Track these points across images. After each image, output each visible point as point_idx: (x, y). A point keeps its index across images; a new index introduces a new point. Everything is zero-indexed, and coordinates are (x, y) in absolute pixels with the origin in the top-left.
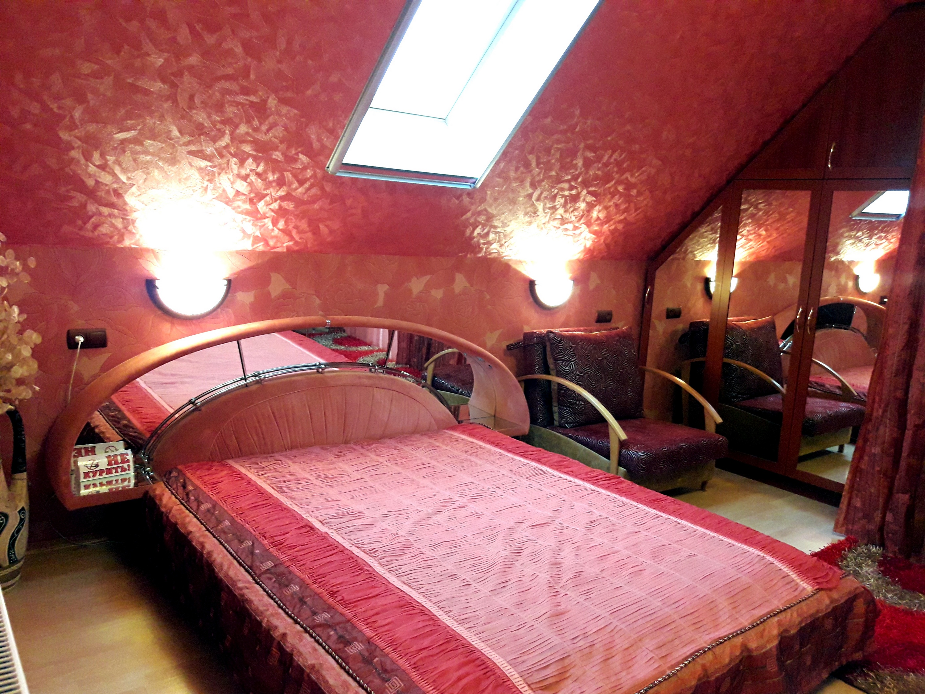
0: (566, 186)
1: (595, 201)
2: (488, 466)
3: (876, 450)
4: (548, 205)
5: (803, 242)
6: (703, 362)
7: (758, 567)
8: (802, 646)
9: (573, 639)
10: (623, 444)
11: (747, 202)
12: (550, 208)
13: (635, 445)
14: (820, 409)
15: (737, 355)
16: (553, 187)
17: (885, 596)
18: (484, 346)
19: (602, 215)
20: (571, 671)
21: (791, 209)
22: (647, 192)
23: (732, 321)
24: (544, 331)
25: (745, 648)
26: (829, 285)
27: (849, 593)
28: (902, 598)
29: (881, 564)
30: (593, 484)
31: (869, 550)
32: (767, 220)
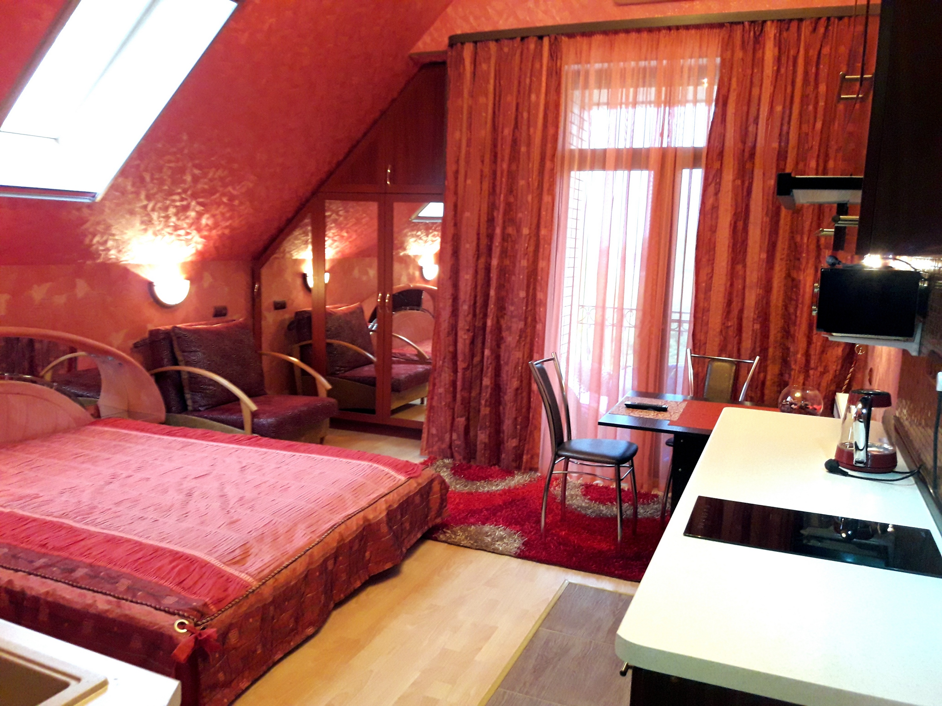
0: (177, 197)
1: (203, 210)
2: (140, 447)
3: (441, 390)
4: (163, 215)
5: (375, 241)
6: (310, 345)
7: (368, 471)
8: (402, 516)
9: (249, 532)
10: (254, 415)
11: (330, 210)
12: (164, 217)
13: (264, 413)
14: (403, 372)
15: (337, 336)
16: (166, 199)
17: (455, 487)
18: (111, 345)
19: (210, 222)
20: (252, 550)
21: (365, 215)
22: (248, 203)
23: (329, 308)
24: (168, 327)
25: (366, 519)
26: (401, 275)
27: (428, 478)
28: (466, 486)
29: (452, 469)
30: (237, 444)
31: (444, 463)
32: (347, 224)
